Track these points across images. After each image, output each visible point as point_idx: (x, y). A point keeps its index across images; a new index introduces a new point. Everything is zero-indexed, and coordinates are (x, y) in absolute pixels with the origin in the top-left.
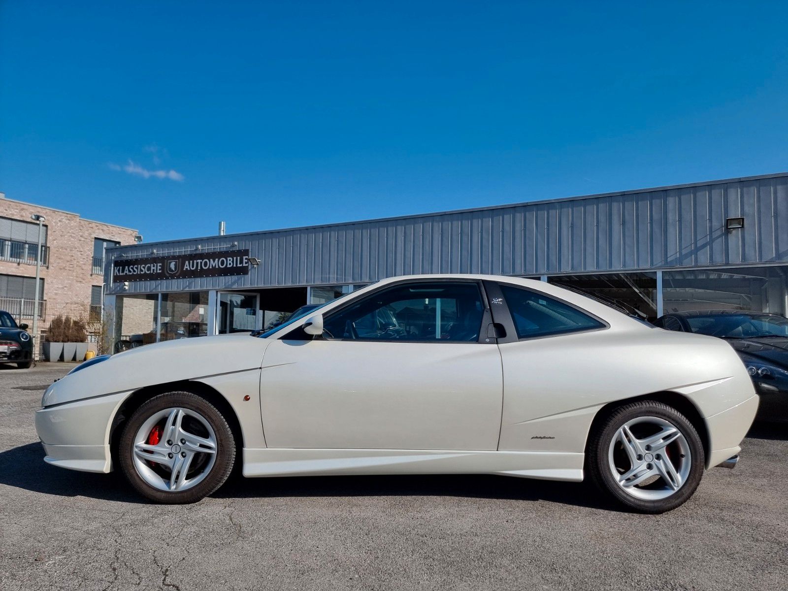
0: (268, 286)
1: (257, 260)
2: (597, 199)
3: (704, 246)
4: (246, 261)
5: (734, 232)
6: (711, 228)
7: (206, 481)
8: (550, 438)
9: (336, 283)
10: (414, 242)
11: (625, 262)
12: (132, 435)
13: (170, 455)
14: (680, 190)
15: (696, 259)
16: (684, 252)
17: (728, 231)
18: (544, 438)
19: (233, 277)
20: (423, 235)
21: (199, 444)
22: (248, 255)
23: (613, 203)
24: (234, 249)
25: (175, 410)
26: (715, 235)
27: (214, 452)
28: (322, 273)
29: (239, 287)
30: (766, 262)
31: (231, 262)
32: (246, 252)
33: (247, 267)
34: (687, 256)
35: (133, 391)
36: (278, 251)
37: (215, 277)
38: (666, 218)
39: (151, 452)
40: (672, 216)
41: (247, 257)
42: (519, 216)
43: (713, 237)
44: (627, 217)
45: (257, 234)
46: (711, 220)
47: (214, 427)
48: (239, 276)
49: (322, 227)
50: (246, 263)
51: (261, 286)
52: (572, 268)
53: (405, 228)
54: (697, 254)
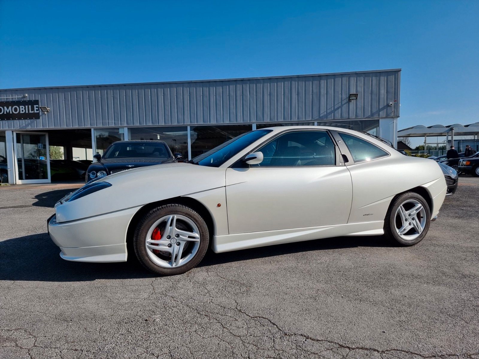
0: (58, 128)
1: (48, 109)
2: (284, 79)
3: (338, 108)
4: (37, 109)
5: (352, 101)
6: (341, 98)
7: (195, 258)
8: (371, 214)
9: (114, 126)
11: (298, 115)
12: (144, 235)
13: (170, 246)
14: (327, 76)
15: (334, 115)
16: (328, 111)
17: (350, 100)
18: (369, 214)
19: (26, 120)
21: (188, 236)
22: (38, 104)
23: (292, 82)
24: (25, 99)
25: (172, 216)
26: (343, 103)
27: (198, 240)
28: (102, 119)
29: (32, 128)
30: (366, 118)
31: (23, 109)
32: (36, 102)
33: (39, 113)
34: (330, 113)
35: (142, 206)
36: (65, 103)
37: (10, 121)
38: (320, 92)
39: (157, 245)
40: (323, 91)
41: (38, 106)
42: (239, 87)
43: (343, 104)
44: (300, 90)
45: (45, 89)
46: (341, 94)
47: (198, 225)
48: (32, 120)
49: (100, 86)
50: (37, 110)
51: (52, 127)
52: (270, 119)
54: (335, 113)
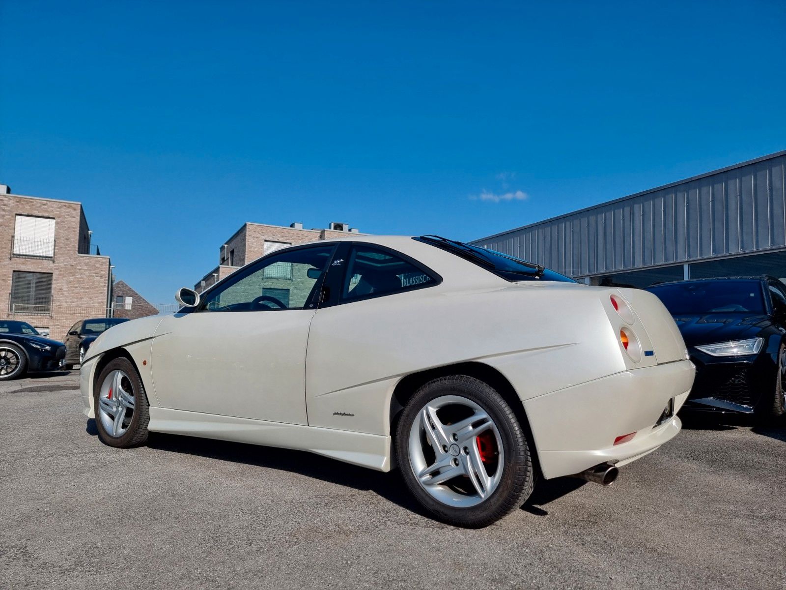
7: (129, 431)
8: (349, 415)
10: (654, 220)
12: (99, 391)
18: (344, 414)
20: (664, 211)
27: (134, 408)
39: (107, 404)
53: (643, 206)
